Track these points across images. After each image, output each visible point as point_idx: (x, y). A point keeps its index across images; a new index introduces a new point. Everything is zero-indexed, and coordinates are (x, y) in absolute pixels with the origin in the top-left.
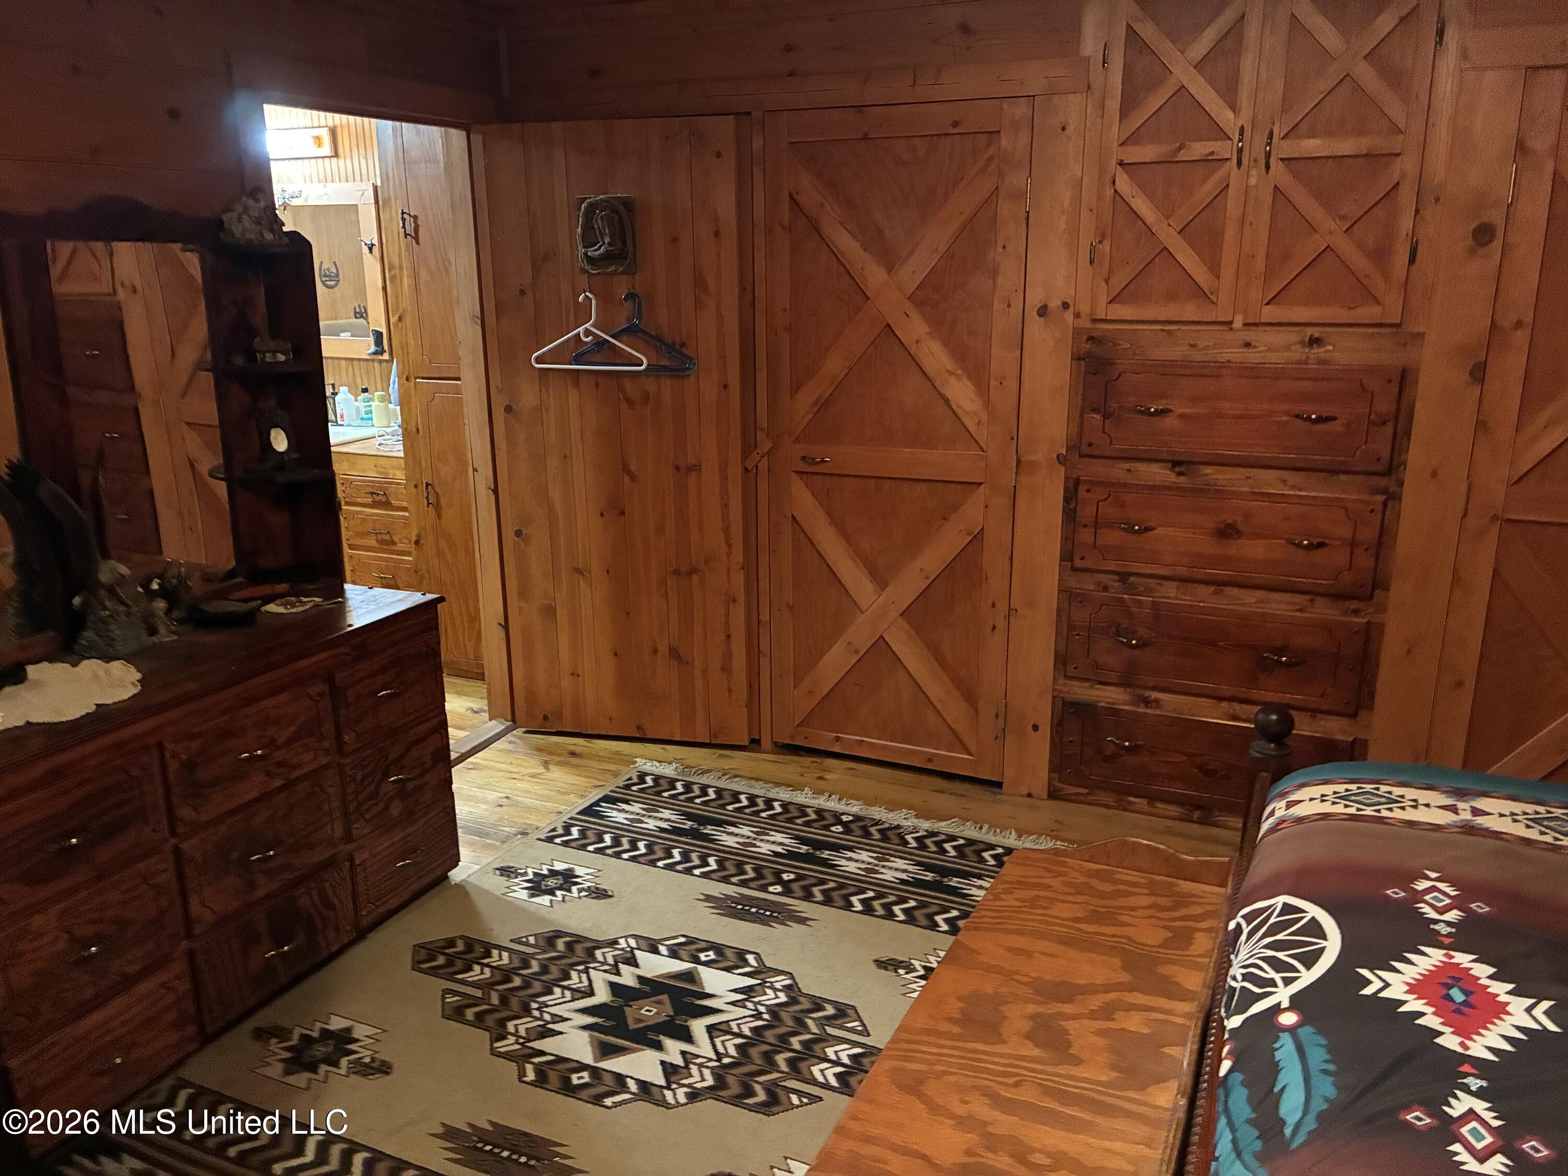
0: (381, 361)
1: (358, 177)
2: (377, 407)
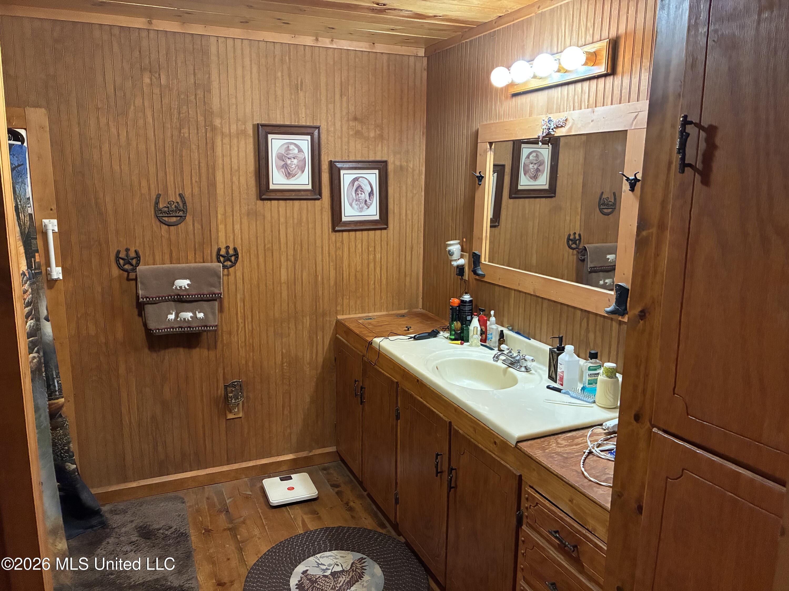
0: (620, 323)
1: (634, 95)
2: (603, 381)
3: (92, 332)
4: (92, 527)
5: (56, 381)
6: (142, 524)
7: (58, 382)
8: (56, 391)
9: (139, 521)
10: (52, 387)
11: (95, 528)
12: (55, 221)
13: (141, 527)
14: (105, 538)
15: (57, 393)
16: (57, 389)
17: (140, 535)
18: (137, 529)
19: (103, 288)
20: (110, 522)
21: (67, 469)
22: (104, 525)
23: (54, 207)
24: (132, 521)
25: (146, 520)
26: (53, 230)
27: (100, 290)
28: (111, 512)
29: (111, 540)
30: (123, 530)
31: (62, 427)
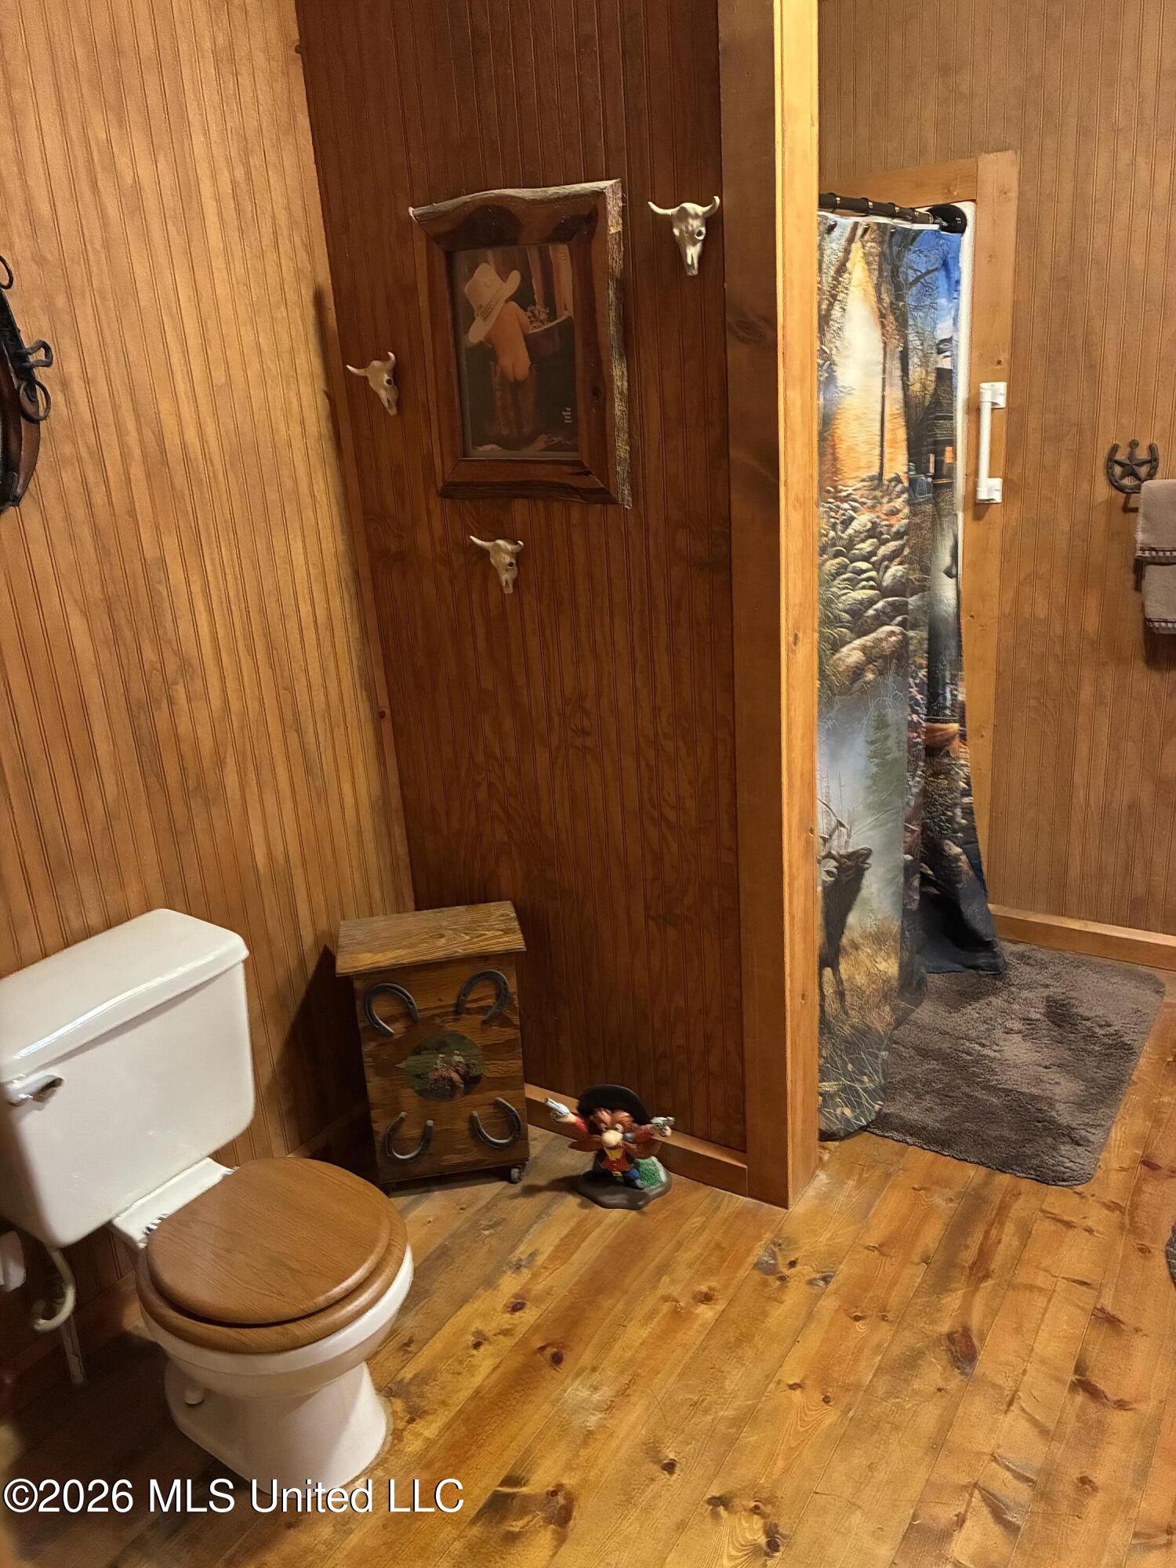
3: (1041, 613)
4: (976, 967)
5: (948, 690)
6: (1061, 997)
7: (951, 692)
8: (945, 708)
9: (1059, 990)
10: (941, 698)
11: (981, 972)
12: (1002, 387)
13: (1056, 1002)
14: (988, 993)
15: (948, 712)
16: (948, 703)
17: (1048, 1013)
18: (1048, 1001)
19: (1072, 525)
20: (1011, 973)
21: (945, 851)
22: (998, 971)
23: (1004, 357)
24: (1047, 986)
25: (1073, 994)
26: (994, 404)
27: (1066, 528)
28: (1021, 957)
29: (997, 1001)
30: (1025, 994)
31: (947, 774)
